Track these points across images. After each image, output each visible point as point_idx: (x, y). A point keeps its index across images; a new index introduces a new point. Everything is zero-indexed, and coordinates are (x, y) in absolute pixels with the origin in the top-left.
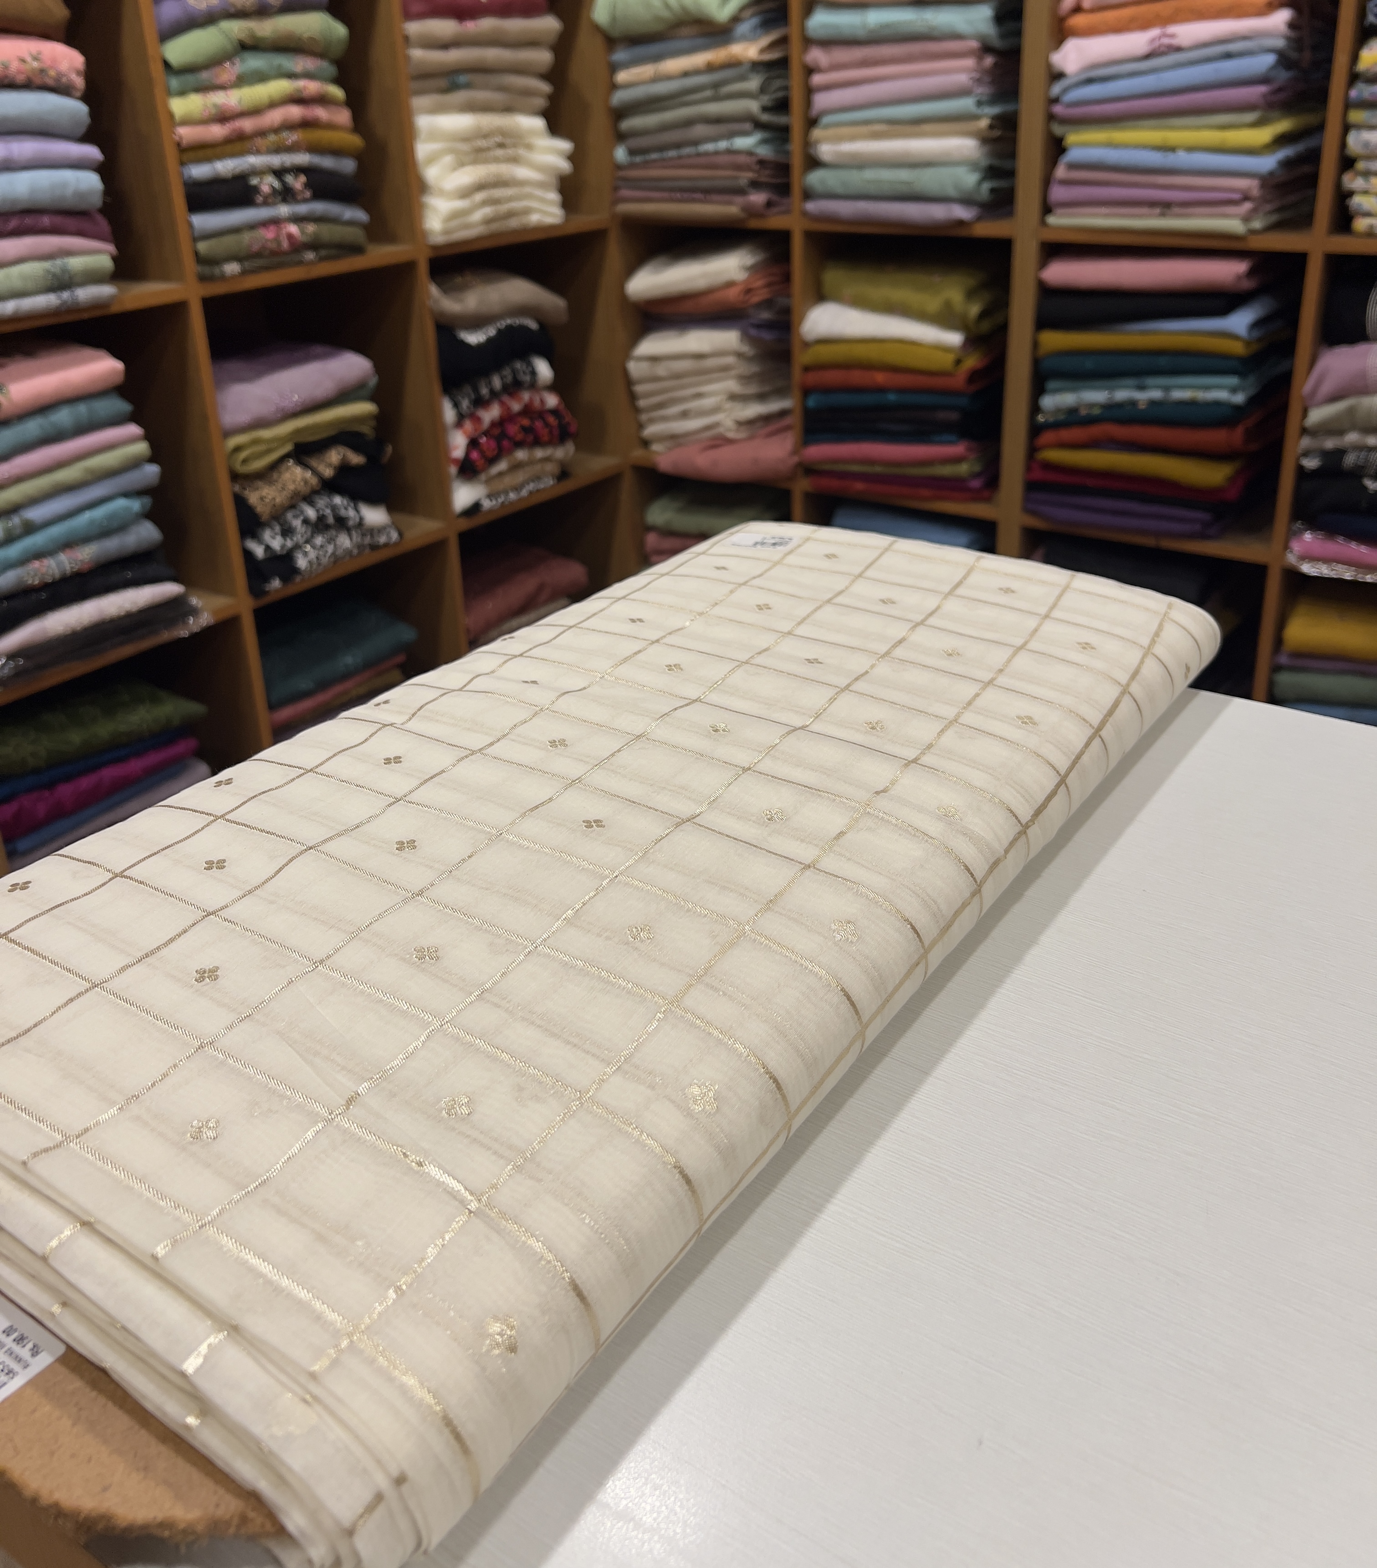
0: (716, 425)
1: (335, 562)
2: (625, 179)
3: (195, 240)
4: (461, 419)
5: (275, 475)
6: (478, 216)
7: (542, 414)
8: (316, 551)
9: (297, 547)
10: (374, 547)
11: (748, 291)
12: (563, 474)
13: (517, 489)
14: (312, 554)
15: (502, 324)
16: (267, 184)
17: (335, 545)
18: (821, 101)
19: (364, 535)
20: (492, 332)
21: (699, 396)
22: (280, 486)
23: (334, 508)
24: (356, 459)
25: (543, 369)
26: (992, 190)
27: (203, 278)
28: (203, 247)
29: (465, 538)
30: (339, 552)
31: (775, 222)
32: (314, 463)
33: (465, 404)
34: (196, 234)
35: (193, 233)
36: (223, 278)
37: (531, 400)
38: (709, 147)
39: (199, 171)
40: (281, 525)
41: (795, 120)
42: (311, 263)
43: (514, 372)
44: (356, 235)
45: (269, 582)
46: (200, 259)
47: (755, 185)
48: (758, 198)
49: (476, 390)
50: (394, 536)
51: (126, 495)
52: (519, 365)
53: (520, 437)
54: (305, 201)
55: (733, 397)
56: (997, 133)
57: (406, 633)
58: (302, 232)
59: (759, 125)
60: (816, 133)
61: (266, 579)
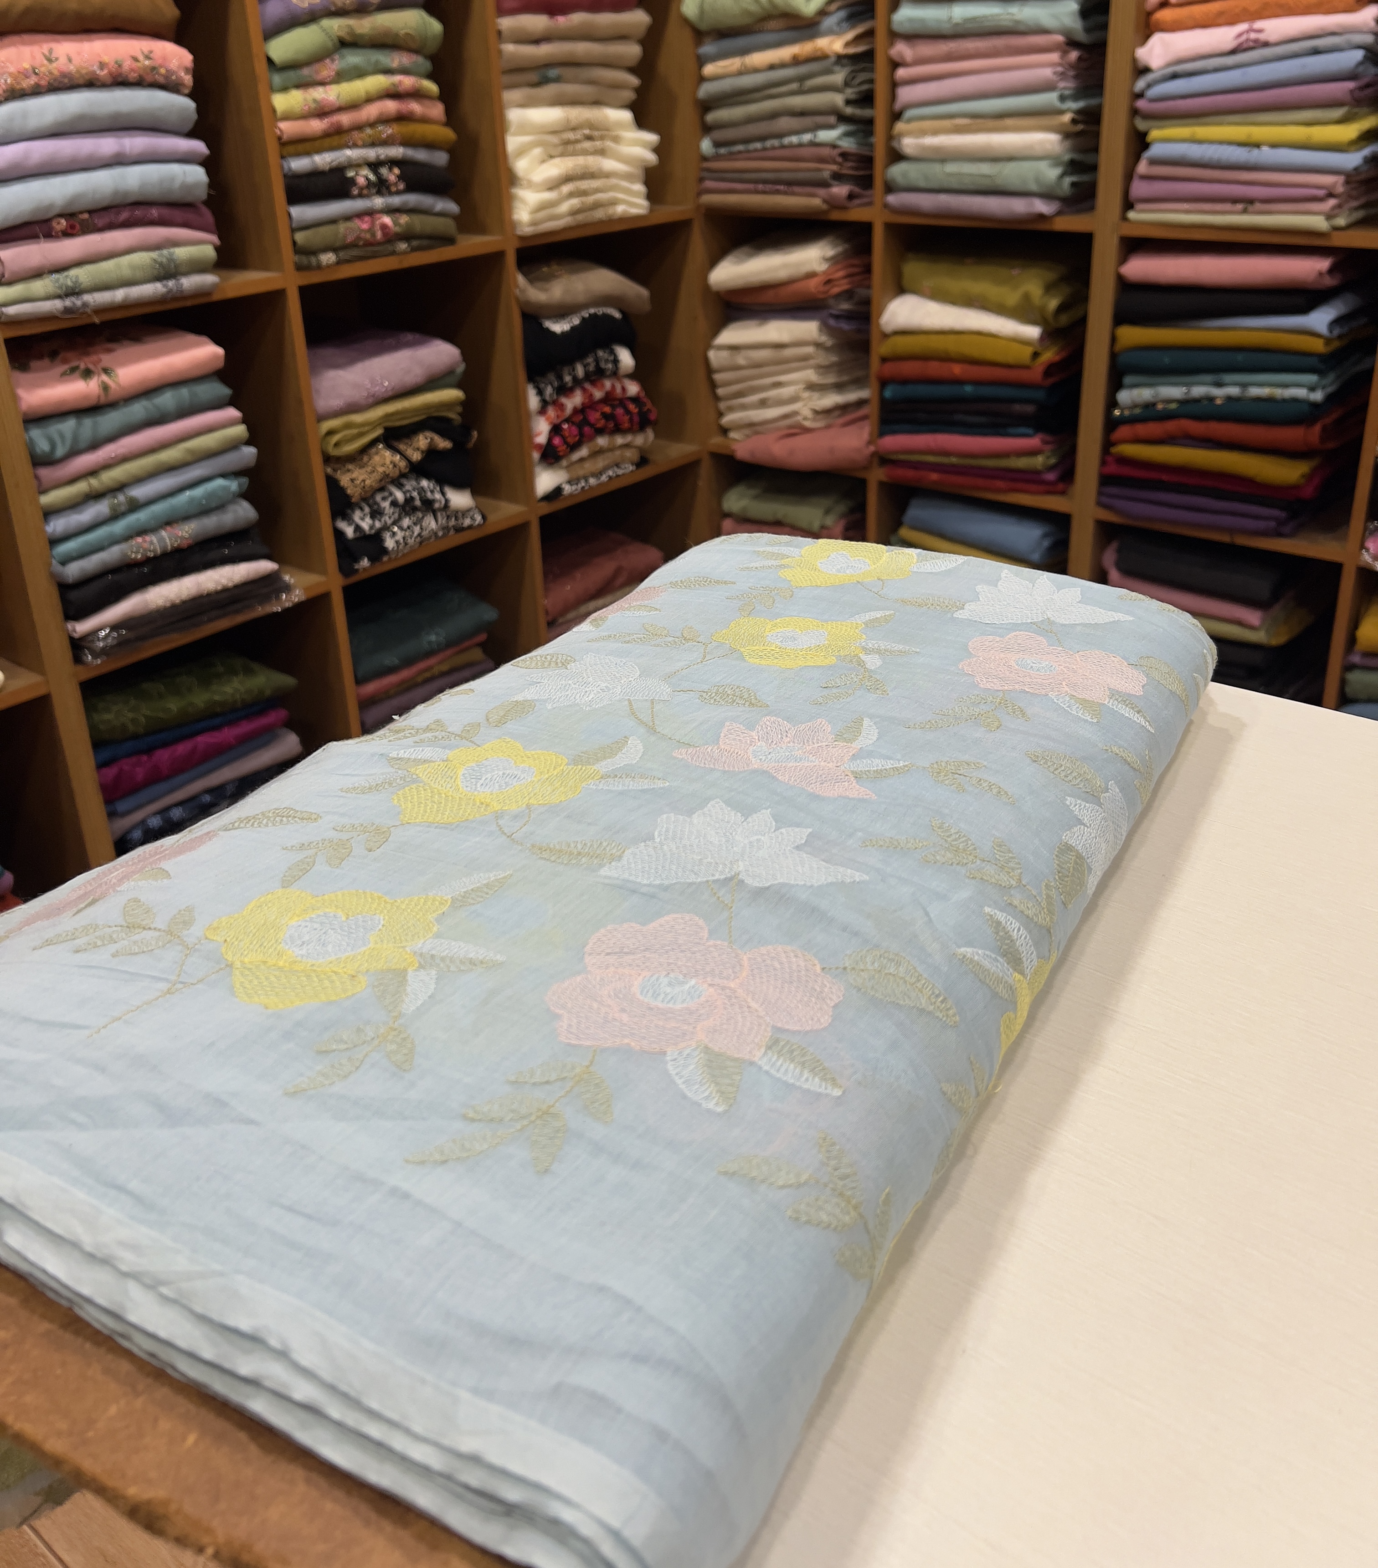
0: (795, 413)
1: (421, 543)
2: (709, 170)
3: (293, 230)
4: (544, 405)
5: (365, 459)
6: (565, 207)
7: (622, 402)
8: (404, 532)
9: (386, 528)
10: (459, 530)
11: (828, 282)
12: (643, 461)
13: (597, 474)
14: (400, 535)
15: (585, 314)
16: (363, 176)
17: (421, 526)
18: (905, 94)
19: (448, 517)
20: (576, 321)
21: (778, 385)
22: (369, 469)
23: (421, 491)
24: (443, 444)
25: (626, 358)
26: (1073, 184)
27: (299, 268)
28: (300, 237)
29: (545, 521)
30: (424, 533)
31: (857, 214)
32: (402, 447)
33: (549, 390)
34: (294, 225)
35: (291, 225)
36: (319, 267)
37: (613, 386)
38: (794, 139)
39: (299, 164)
40: (370, 506)
41: (879, 113)
42: (404, 253)
43: (597, 361)
44: (447, 226)
45: (359, 562)
46: (298, 250)
47: (838, 177)
48: (841, 190)
49: (560, 378)
50: (479, 518)
51: (224, 475)
52: (600, 353)
53: (601, 424)
54: (398, 193)
55: (811, 387)
56: (1080, 127)
57: (488, 613)
58: (396, 223)
59: (843, 118)
60: (900, 126)
61: (357, 560)
